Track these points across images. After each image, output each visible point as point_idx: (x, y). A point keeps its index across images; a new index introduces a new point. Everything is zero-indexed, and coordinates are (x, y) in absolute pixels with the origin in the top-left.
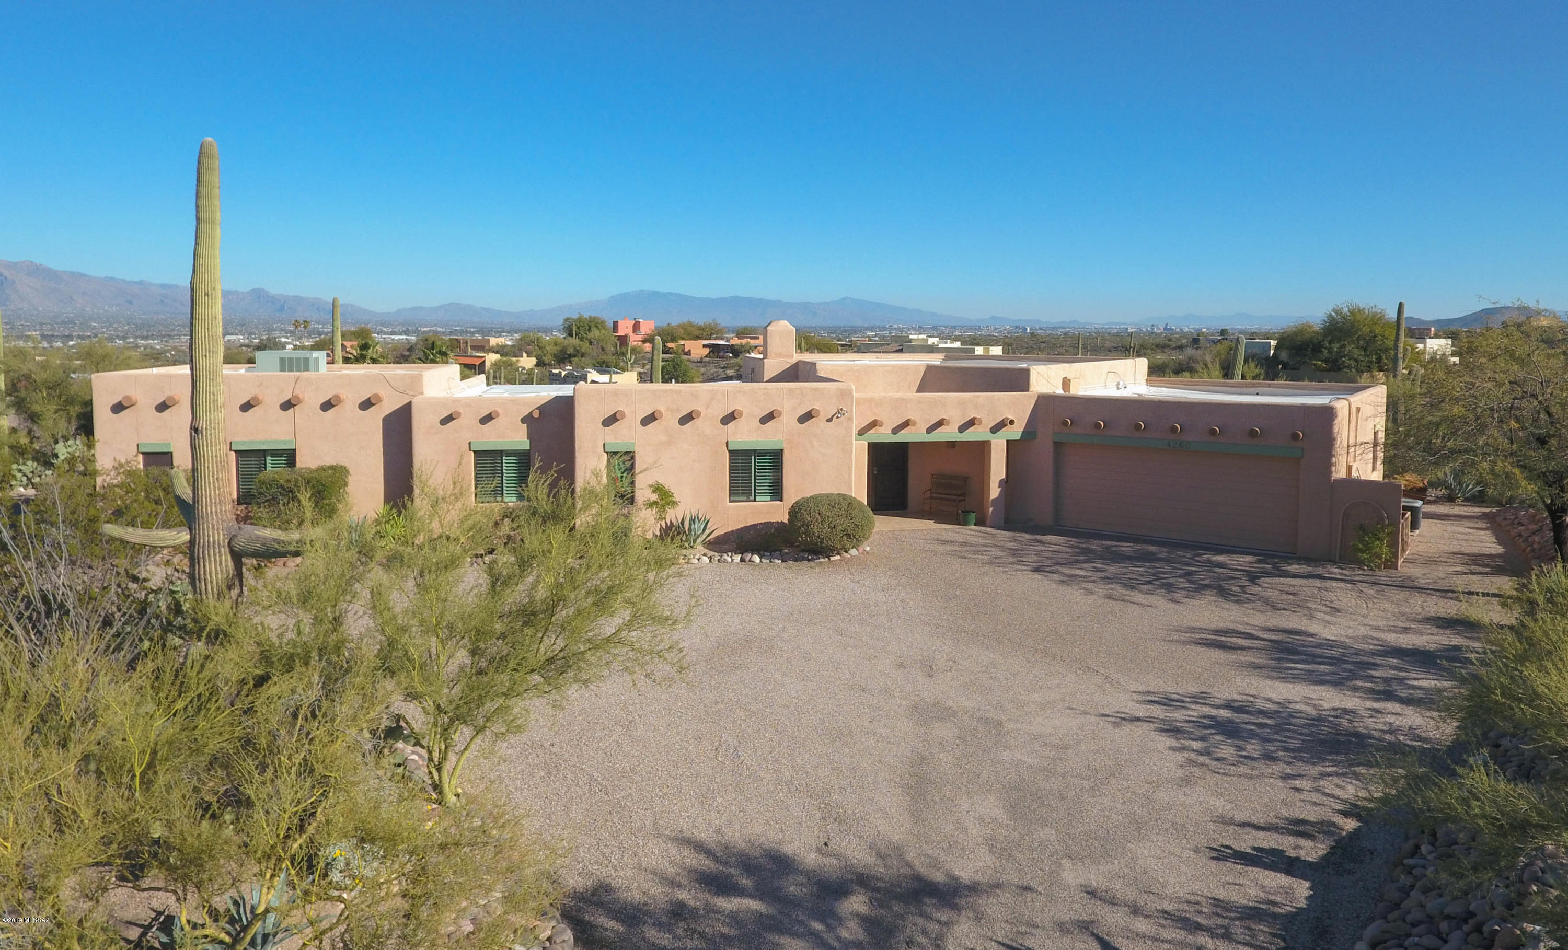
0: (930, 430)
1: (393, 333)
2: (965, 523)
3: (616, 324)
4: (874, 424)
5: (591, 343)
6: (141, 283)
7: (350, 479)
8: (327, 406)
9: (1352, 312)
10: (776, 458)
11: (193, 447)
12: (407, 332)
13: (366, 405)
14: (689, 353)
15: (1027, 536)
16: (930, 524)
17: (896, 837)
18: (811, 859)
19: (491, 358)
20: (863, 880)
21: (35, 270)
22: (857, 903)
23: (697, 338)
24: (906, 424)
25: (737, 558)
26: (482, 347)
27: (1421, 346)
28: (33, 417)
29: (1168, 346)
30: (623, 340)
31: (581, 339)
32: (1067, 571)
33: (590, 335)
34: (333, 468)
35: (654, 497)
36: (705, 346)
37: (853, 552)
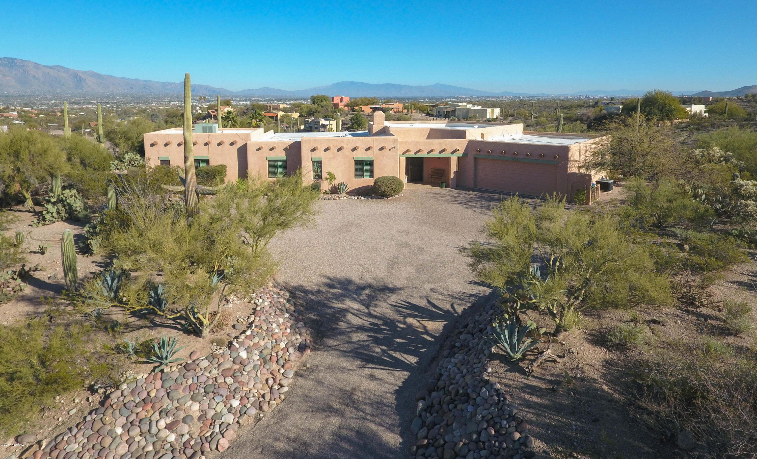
0: (428, 153)
1: (240, 101)
2: (441, 186)
3: (333, 99)
4: (407, 151)
5: (322, 107)
6: (136, 79)
7: (227, 169)
8: (219, 144)
9: (656, 94)
10: (371, 163)
11: (185, 163)
12: (246, 100)
13: (232, 144)
14: (364, 111)
15: (463, 192)
16: (429, 187)
17: (381, 276)
18: (358, 281)
19: (281, 114)
20: (370, 286)
21: (94, 75)
22: (367, 291)
23: (367, 104)
24: (419, 151)
25: (356, 198)
26: (277, 108)
27: (688, 109)
28: (116, 145)
29: (583, 106)
30: (336, 106)
31: (318, 105)
32: (470, 204)
33: (322, 104)
34: (222, 165)
35: (328, 176)
36: (371, 108)
37: (397, 196)
